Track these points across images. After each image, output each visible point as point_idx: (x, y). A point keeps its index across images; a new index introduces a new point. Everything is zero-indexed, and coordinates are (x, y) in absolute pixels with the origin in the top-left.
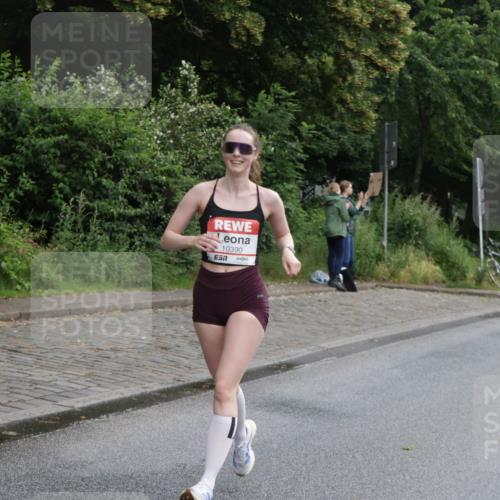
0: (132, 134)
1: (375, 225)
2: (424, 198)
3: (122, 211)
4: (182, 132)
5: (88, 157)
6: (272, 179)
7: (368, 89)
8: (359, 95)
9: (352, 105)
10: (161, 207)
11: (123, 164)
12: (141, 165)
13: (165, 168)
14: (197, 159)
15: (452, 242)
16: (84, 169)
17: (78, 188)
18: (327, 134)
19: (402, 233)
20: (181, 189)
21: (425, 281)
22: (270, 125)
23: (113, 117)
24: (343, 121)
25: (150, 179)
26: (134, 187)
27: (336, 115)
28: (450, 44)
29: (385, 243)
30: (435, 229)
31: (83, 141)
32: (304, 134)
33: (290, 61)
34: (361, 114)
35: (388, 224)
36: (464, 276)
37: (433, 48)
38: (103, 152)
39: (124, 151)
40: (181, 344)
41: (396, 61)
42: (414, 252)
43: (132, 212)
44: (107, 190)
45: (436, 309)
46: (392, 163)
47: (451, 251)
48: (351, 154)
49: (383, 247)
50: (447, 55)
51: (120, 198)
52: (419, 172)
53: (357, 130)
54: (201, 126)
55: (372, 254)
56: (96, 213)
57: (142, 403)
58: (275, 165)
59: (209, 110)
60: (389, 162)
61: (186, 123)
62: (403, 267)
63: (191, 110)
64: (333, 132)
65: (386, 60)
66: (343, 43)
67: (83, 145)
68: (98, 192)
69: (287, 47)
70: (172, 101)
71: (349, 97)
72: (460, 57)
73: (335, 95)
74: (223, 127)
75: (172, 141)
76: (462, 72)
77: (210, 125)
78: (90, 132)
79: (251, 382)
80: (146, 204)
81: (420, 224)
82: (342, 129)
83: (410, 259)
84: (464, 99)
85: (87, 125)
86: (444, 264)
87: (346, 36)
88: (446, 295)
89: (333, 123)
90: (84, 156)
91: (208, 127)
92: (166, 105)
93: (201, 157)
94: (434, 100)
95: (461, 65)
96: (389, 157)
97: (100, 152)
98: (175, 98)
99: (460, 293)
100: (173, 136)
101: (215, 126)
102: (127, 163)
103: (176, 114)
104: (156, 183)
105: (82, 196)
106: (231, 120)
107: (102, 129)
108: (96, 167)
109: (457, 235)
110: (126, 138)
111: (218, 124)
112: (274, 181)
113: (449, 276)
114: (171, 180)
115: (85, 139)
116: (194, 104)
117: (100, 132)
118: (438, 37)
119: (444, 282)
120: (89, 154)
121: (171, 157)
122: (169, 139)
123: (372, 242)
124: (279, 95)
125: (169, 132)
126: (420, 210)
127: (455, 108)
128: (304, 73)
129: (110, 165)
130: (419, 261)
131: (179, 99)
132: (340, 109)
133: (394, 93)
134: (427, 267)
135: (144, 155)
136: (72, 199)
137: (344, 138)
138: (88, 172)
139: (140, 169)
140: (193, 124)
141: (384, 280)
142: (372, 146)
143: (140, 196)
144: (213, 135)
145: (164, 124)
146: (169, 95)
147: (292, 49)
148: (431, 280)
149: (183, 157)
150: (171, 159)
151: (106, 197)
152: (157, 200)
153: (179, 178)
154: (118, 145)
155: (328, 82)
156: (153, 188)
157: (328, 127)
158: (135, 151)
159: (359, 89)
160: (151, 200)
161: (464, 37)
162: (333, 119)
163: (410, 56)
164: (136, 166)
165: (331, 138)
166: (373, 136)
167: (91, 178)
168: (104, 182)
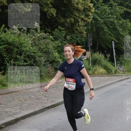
0: (24, 43)
1: (88, 61)
2: (100, 53)
3: (23, 64)
4: (36, 41)
5: (13, 50)
6: (60, 51)
7: (83, 26)
8: (81, 28)
9: (79, 30)
10: (33, 62)
11: (22, 51)
12: (27, 51)
13: (33, 51)
14: (41, 48)
15: (108, 63)
16: (12, 54)
17: (11, 59)
18: (73, 38)
19: (95, 62)
20: (37, 56)
21: (102, 74)
22: (59, 37)
23: (19, 39)
24: (77, 35)
25: (29, 55)
26: (25, 57)
27: (75, 33)
28: (104, 13)
29: (91, 65)
30: (103, 60)
31: (11, 46)
32: (68, 39)
33: (63, 20)
34: (82, 33)
35: (91, 60)
36: (111, 71)
37: (99, 14)
38: (17, 48)
39: (22, 48)
40: (42, 97)
41: (90, 19)
42: (98, 67)
43: (25, 64)
44: (19, 58)
45: (106, 81)
46: (91, 44)
47: (108, 66)
48: (79, 43)
49: (90, 66)
50: (103, 15)
51: (22, 60)
52: (97, 46)
53: (81, 37)
54: (41, 39)
55: (88, 68)
56: (16, 65)
57: (35, 114)
58: (61, 48)
59: (43, 35)
60: (90, 44)
61: (37, 39)
62: (96, 71)
63: (38, 35)
64: (74, 38)
65: (87, 19)
66: (75, 15)
67: (11, 47)
68: (16, 59)
69: (62, 17)
70: (33, 33)
71: (78, 28)
72: (106, 16)
73: (75, 28)
74: (47, 39)
75: (34, 44)
76: (107, 19)
77: (44, 39)
78: (13, 44)
79: (62, 105)
80: (29, 61)
81: (99, 59)
82: (77, 37)
83: (97, 69)
84: (108, 27)
85: (12, 42)
86: (106, 69)
87: (76, 13)
88: (107, 77)
89: (74, 35)
90: (12, 50)
91: (43, 39)
92: (32, 34)
93: (42, 47)
94: (100, 27)
95: (107, 18)
96: (90, 43)
97: (16, 49)
98: (34, 32)
99: (111, 76)
100: (34, 43)
101: (45, 39)
102: (23, 51)
103: (34, 37)
104: (31, 56)
105: (12, 61)
106: (49, 37)
107: (16, 42)
108: (15, 53)
109: (109, 61)
110: (22, 44)
111: (46, 38)
112: (61, 52)
113: (108, 72)
114: (35, 54)
115: (12, 45)
116: (39, 33)
117: (16, 43)
118: (100, 11)
119: (107, 74)
120: (13, 49)
121: (34, 48)
122: (33, 43)
123: (87, 65)
124: (60, 29)
125: (33, 41)
126: (99, 56)
127: (106, 29)
128: (66, 23)
129: (19, 52)
130: (100, 69)
131: (35, 32)
132: (76, 32)
133: (90, 26)
134: (102, 70)
135: (27, 48)
136: (10, 62)
137: (78, 39)
138: (13, 54)
139: (26, 52)
140: (39, 39)
141: (91, 75)
142: (85, 40)
143: (27, 59)
144: (45, 41)
145: (32, 40)
146: (32, 32)
147: (63, 17)
148: (103, 74)
149: (37, 48)
150: (34, 49)
151: (18, 60)
152: (31, 60)
153: (37, 54)
154: (21, 46)
155: (73, 25)
156: (30, 57)
157: (73, 36)
158: (25, 48)
159: (81, 26)
160: (30, 60)
161: (107, 11)
162: (75, 34)
163: (94, 16)
164: (25, 52)
165: (74, 39)
166: (85, 38)
167: (14, 56)
168: (18, 56)
